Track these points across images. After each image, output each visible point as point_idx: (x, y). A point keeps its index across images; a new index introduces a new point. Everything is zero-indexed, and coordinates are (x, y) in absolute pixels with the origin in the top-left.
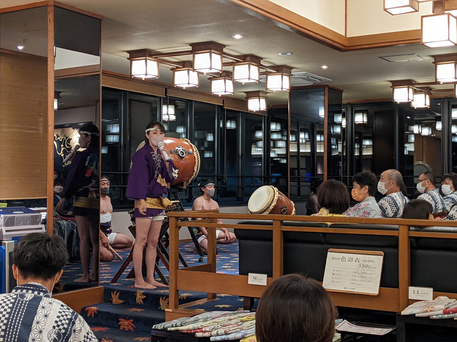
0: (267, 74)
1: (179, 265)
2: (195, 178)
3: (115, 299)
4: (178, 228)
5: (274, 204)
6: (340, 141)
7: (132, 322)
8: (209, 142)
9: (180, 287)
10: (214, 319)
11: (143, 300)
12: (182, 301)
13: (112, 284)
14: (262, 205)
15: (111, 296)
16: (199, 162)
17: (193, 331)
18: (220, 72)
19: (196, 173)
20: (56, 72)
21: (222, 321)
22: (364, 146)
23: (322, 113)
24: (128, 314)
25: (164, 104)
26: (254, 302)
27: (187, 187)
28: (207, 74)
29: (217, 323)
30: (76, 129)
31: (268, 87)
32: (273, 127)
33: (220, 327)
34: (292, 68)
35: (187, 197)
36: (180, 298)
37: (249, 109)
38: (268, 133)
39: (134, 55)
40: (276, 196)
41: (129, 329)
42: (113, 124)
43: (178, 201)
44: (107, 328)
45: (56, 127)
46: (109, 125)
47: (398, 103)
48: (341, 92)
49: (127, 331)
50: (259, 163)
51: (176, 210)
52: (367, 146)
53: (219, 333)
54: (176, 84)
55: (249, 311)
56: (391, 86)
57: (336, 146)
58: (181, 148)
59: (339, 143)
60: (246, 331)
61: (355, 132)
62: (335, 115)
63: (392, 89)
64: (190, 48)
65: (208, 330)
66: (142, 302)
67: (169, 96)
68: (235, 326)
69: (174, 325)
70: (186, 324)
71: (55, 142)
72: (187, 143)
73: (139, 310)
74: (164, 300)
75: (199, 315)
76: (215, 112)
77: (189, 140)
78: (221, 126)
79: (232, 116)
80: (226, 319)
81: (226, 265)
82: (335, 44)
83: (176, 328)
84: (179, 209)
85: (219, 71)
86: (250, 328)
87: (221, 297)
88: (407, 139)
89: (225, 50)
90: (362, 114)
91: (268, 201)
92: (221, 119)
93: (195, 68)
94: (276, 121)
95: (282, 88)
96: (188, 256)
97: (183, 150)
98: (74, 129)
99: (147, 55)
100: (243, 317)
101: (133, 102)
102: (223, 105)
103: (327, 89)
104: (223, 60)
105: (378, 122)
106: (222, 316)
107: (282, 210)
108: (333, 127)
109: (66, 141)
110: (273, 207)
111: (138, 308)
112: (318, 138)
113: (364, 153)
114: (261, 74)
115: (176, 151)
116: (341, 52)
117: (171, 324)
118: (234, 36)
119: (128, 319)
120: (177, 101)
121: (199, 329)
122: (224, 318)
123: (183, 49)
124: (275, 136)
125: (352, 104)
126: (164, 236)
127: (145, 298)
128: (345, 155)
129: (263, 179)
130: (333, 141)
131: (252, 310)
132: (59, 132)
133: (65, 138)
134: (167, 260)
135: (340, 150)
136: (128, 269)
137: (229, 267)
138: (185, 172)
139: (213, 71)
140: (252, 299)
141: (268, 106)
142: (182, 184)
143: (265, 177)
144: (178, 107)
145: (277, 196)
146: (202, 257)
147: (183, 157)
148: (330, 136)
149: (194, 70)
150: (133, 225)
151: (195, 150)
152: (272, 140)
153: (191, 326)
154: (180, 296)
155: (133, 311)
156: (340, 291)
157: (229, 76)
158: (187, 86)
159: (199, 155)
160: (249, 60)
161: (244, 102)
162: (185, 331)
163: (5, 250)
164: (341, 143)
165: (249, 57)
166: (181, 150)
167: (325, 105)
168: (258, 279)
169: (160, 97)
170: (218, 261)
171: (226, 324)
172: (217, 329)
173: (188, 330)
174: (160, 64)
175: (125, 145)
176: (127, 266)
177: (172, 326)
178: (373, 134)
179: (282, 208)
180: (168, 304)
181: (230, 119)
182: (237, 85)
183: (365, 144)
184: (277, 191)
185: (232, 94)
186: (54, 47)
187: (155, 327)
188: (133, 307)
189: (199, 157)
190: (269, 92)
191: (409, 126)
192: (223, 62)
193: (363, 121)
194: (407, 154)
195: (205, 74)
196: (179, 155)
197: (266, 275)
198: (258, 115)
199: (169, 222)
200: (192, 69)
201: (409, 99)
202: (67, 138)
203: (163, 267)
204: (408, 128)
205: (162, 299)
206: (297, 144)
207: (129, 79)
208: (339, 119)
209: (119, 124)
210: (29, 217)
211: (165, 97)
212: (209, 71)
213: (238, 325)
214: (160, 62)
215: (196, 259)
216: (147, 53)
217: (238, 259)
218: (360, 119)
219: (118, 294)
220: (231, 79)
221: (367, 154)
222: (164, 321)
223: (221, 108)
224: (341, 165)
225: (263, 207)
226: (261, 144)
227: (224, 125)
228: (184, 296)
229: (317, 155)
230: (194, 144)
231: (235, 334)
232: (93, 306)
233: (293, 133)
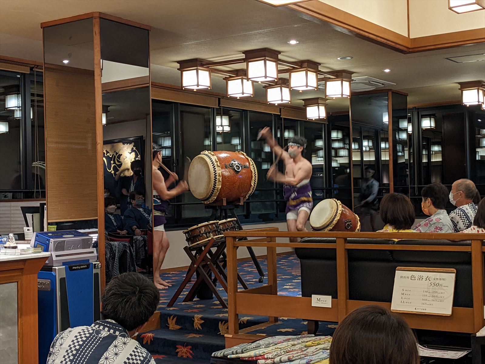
0: (326, 80)
1: (238, 286)
2: (253, 193)
3: (172, 324)
4: (236, 248)
5: (338, 218)
6: (406, 147)
7: (190, 349)
8: (266, 152)
9: (240, 310)
10: (276, 344)
11: (201, 325)
12: (242, 326)
13: (168, 309)
14: (324, 219)
15: (168, 321)
16: (257, 176)
17: (254, 358)
18: (276, 81)
19: (254, 188)
20: (104, 85)
21: (286, 347)
22: (433, 152)
23: (386, 119)
24: (186, 341)
25: (218, 115)
26: (319, 325)
27: (244, 202)
28: (262, 82)
29: (280, 349)
30: (126, 145)
31: (327, 94)
32: (334, 135)
33: (284, 353)
34: (353, 73)
35: (245, 213)
36: (240, 322)
37: (308, 117)
38: (329, 141)
39: (185, 65)
40: (339, 209)
41: (188, 357)
42: (164, 137)
43: (235, 219)
44: (164, 356)
45: (105, 143)
46: (161, 138)
47: (468, 106)
48: (406, 96)
49: (185, 359)
50: (321, 173)
51: (233, 228)
52: (436, 152)
53: (282, 360)
54: (229, 94)
55: (314, 335)
56: (460, 88)
57: (402, 152)
58: (236, 162)
59: (405, 149)
60: (311, 357)
61: (423, 137)
62: (400, 120)
63: (461, 91)
64: (243, 56)
65: (271, 357)
66: (200, 327)
67: (223, 107)
68: (299, 352)
69: (234, 352)
70: (247, 351)
71: (104, 159)
72: (243, 156)
73: (198, 336)
74: (224, 325)
75: (260, 341)
76: (272, 121)
77: (245, 153)
78: (279, 135)
79: (290, 125)
80: (289, 345)
81: (288, 285)
82: (398, 46)
83: (237, 355)
84: (236, 227)
85: (274, 79)
86: (315, 353)
87: (283, 320)
88: (479, 143)
89: (280, 57)
90: (429, 118)
91: (332, 215)
92: (278, 129)
93: (250, 77)
94: (337, 129)
95: (342, 95)
96: (248, 276)
97: (238, 163)
98: (124, 144)
99: (199, 65)
100: (307, 342)
101: (184, 114)
102: (280, 114)
103: (390, 94)
104: (278, 67)
105: (447, 127)
106: (284, 341)
107: (346, 225)
108: (398, 133)
109: (116, 157)
110: (336, 222)
111: (196, 334)
112: (383, 145)
113: (433, 160)
114: (319, 80)
115: (231, 165)
116: (404, 55)
117: (231, 351)
118: (289, 41)
119: (186, 346)
120: (231, 111)
121: (261, 356)
122: (287, 344)
123: (236, 57)
124: (336, 145)
125: (418, 109)
126: (222, 256)
127: (203, 323)
128: (412, 162)
129: (325, 191)
130: (399, 148)
131: (317, 333)
132: (108, 147)
133: (115, 154)
134: (225, 281)
135: (407, 157)
136: (185, 291)
137: (291, 287)
138: (242, 187)
139: (268, 79)
140: (316, 322)
141: (327, 113)
142: (239, 200)
143: (327, 189)
144: (232, 118)
145: (341, 209)
146: (262, 277)
147: (239, 172)
148: (396, 142)
149: (248, 79)
150: (188, 246)
151: (251, 164)
152: (333, 148)
153: (252, 353)
154: (240, 320)
155: (191, 337)
156: (411, 312)
157: (285, 84)
158: (241, 95)
159: (256, 169)
160: (306, 66)
161: (303, 110)
162: (247, 359)
163: (56, 276)
164: (407, 149)
165: (306, 63)
166: (236, 164)
167: (389, 111)
168: (322, 301)
169: (213, 108)
170: (279, 281)
171: (289, 350)
172: (280, 356)
173: (250, 358)
174: (212, 74)
175: (177, 160)
176: (183, 289)
177: (233, 354)
178: (442, 139)
179: (346, 223)
180: (228, 328)
181: (288, 128)
182: (294, 93)
183: (434, 150)
184: (340, 204)
185: (290, 103)
186: (101, 60)
187: (215, 354)
188: (191, 333)
189: (256, 171)
190: (329, 98)
191: (481, 130)
192: (279, 69)
193: (431, 126)
194: (480, 159)
195: (260, 83)
196: (234, 169)
197: (331, 297)
198: (318, 123)
199: (226, 241)
200: (246, 78)
201: (479, 102)
202: (117, 154)
203: (221, 289)
204: (479, 131)
205: (221, 323)
206: (360, 151)
207: (180, 90)
208: (404, 124)
209: (170, 137)
210: (79, 241)
211: (218, 107)
212: (263, 79)
213: (303, 351)
214: (212, 72)
215: (256, 279)
216: (198, 63)
217: (300, 278)
218: (427, 123)
219: (175, 319)
220: (287, 86)
221: (436, 160)
222: (223, 347)
223: (278, 117)
224: (408, 173)
225: (325, 222)
226: (321, 153)
227: (282, 134)
228: (244, 320)
229: (382, 163)
230: (250, 157)
231: (299, 360)
232: (149, 332)
233: (355, 141)
